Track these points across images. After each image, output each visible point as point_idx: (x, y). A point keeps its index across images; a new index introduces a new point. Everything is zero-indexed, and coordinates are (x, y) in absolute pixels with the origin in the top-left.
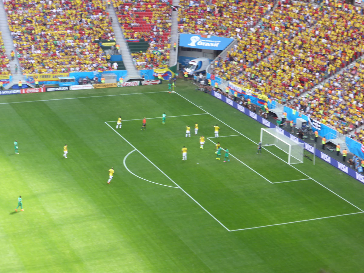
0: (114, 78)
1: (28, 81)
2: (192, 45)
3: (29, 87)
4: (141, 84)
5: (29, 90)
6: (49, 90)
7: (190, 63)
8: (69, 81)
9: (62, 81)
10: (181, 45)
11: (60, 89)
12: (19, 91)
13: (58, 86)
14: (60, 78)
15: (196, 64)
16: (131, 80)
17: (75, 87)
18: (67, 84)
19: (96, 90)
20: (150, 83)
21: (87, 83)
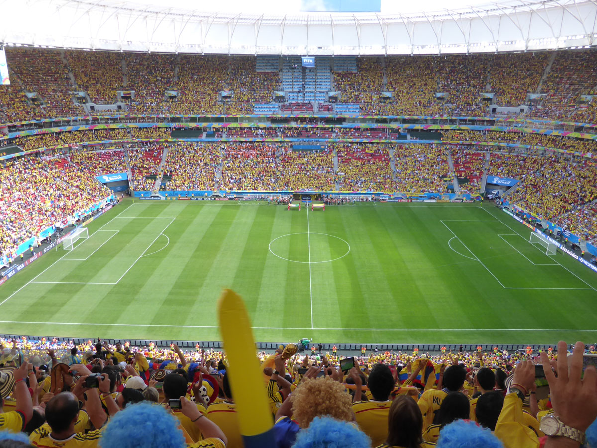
0: (448, 197)
1: (403, 195)
2: (494, 182)
3: (403, 198)
4: (462, 201)
5: (403, 200)
6: (413, 201)
7: (492, 192)
8: (424, 197)
9: (420, 197)
10: (488, 182)
11: (419, 201)
12: (397, 200)
13: (417, 199)
14: (419, 195)
15: (495, 193)
16: (457, 199)
17: (426, 201)
18: (423, 198)
19: (437, 203)
20: (468, 201)
21: (434, 199)
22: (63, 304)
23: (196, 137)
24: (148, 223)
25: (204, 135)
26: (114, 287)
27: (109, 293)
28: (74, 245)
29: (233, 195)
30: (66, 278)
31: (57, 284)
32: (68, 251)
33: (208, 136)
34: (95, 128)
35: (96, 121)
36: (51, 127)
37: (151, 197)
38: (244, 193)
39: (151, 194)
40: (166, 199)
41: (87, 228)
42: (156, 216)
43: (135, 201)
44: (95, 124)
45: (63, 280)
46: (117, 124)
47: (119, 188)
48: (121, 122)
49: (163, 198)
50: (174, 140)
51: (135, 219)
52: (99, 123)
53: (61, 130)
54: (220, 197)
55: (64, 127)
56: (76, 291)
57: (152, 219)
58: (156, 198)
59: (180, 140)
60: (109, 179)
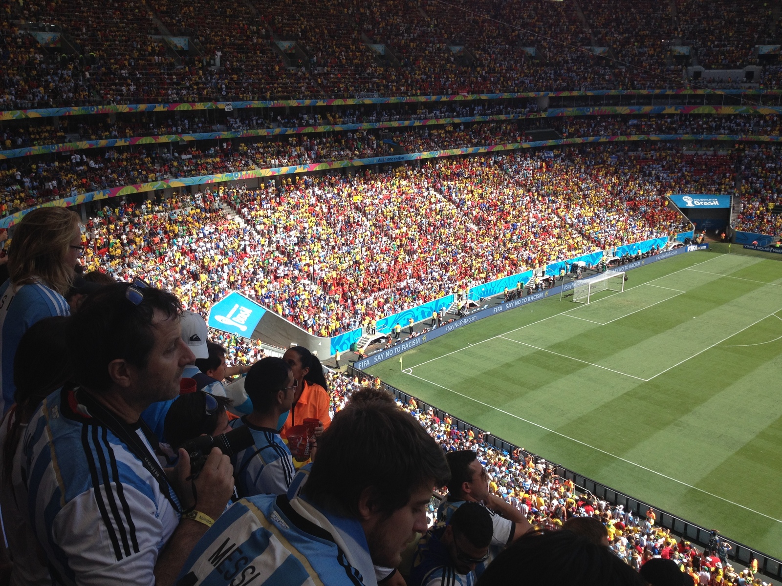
22: (535, 387)
26: (641, 386)
27: (627, 394)
28: (593, 298)
30: (558, 346)
31: (540, 351)
34: (692, 112)
35: (697, 100)
36: (616, 104)
41: (624, 273)
44: (695, 103)
45: (552, 347)
46: (738, 107)
47: (707, 224)
48: (744, 104)
51: (723, 278)
52: (701, 104)
53: (632, 111)
55: (637, 107)
56: (568, 372)
57: (761, 285)
58: (779, 251)
60: (693, 203)
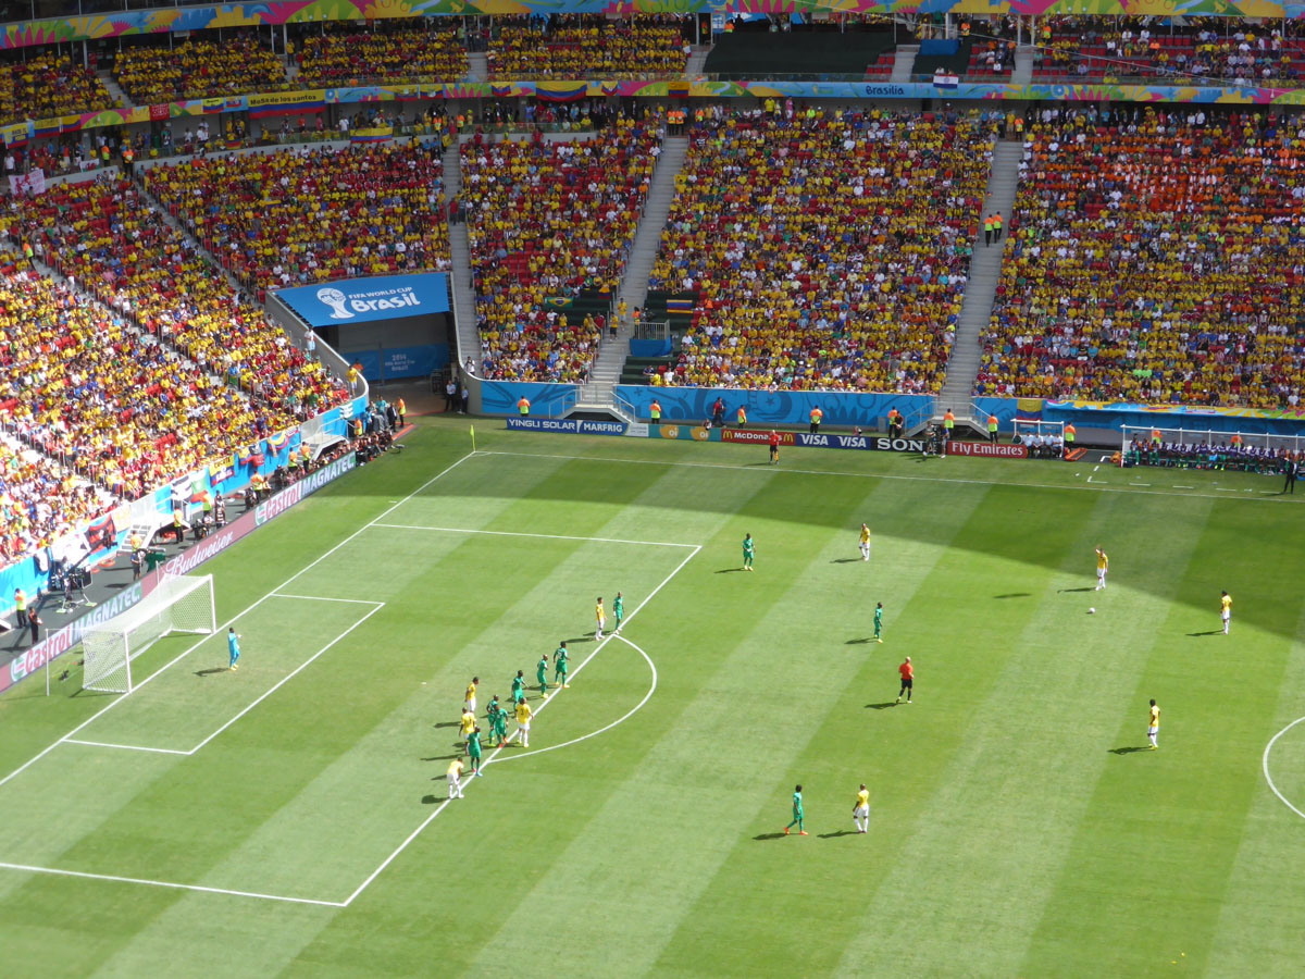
23: (855, 70)
24: (546, 569)
25: (904, 60)
26: (332, 925)
28: (140, 668)
29: (1057, 432)
30: (83, 850)
31: (39, 875)
32: (107, 697)
33: (923, 67)
37: (575, 416)
38: (1125, 417)
39: (571, 401)
40: (654, 435)
41: (210, 577)
42: (591, 531)
43: (482, 442)
47: (398, 363)
49: (637, 429)
50: (726, 87)
51: (470, 541)
54: (976, 436)
57: (569, 548)
58: (601, 427)
59: (759, 88)
60: (348, 306)
